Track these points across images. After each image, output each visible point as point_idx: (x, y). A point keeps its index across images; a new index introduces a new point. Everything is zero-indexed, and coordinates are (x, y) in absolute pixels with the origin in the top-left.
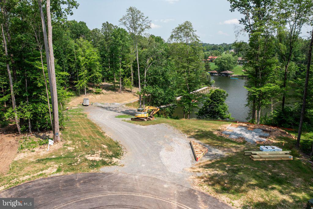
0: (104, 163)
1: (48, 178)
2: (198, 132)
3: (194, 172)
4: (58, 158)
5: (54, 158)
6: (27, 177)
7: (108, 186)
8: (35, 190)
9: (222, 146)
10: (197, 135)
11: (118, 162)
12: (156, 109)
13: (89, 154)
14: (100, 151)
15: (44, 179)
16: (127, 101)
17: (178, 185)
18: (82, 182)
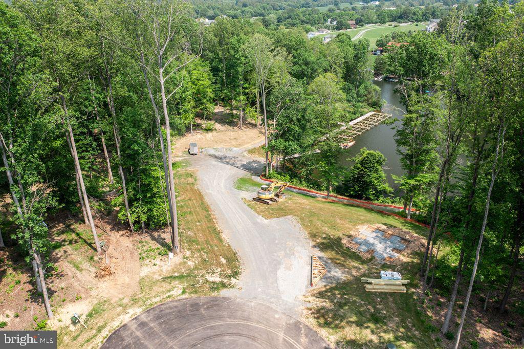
0: (224, 285)
1: (176, 301)
2: (325, 238)
3: (305, 301)
4: (181, 277)
5: (177, 277)
6: (158, 299)
7: (227, 313)
8: (168, 314)
9: (343, 266)
10: (323, 244)
11: (237, 284)
12: (285, 184)
13: (209, 273)
14: (219, 269)
15: (173, 301)
16: (249, 144)
17: (288, 316)
18: (205, 307)
